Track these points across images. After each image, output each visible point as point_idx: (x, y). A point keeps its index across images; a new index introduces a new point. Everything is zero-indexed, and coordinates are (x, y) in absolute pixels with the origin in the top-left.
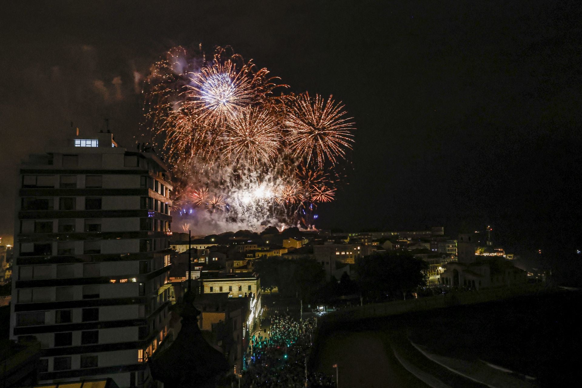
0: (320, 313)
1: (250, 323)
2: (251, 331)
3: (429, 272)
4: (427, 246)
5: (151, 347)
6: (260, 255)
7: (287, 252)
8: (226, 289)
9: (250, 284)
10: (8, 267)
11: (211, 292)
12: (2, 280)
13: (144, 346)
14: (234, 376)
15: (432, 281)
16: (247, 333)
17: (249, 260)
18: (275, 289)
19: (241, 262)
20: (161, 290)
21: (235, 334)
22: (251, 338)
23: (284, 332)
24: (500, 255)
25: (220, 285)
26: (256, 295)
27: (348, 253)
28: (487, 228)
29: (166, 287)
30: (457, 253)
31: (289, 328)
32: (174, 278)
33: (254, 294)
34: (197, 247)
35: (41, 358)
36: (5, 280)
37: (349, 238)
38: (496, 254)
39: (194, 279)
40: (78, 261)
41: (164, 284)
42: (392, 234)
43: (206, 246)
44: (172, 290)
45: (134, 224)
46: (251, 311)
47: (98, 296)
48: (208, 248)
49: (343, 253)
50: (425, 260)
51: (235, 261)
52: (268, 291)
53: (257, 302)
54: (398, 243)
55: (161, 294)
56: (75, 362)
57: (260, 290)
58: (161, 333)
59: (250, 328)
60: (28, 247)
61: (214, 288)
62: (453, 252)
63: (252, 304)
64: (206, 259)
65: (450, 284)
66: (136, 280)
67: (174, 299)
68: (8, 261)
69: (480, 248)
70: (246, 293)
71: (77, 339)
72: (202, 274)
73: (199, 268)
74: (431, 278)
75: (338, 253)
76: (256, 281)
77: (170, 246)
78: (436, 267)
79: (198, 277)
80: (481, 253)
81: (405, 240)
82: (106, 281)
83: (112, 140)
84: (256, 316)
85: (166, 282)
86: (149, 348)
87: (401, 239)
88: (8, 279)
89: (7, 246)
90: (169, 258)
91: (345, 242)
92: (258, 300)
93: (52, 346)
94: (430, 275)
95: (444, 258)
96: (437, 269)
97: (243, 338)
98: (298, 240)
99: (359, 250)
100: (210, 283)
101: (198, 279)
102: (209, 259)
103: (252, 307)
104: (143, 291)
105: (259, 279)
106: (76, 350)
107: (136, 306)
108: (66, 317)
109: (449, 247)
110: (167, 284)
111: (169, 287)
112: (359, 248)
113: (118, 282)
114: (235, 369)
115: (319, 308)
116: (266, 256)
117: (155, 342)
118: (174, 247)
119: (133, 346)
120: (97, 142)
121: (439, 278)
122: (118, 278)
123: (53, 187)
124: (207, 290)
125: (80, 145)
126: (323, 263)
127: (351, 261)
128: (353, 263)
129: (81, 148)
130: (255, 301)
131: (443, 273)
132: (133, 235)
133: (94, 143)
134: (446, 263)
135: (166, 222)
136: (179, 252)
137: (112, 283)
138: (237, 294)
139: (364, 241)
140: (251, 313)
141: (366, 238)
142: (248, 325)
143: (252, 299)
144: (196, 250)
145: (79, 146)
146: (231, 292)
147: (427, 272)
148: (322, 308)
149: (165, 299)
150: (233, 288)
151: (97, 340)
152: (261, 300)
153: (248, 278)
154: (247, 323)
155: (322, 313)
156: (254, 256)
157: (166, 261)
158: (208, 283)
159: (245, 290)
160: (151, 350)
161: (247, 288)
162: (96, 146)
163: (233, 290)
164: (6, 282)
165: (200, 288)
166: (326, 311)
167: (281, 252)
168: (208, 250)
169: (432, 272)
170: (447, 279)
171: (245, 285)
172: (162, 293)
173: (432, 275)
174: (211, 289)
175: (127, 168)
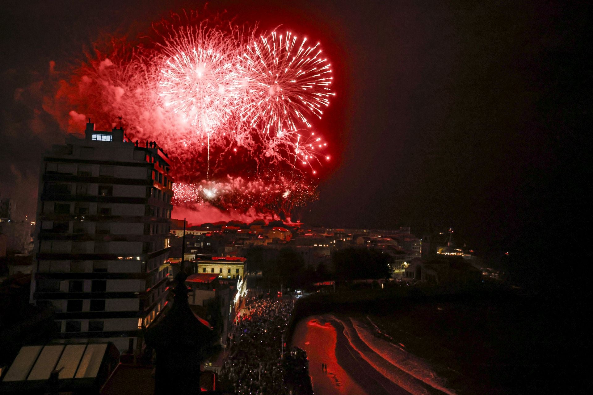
0: (298, 296)
1: (236, 301)
2: (237, 308)
3: (395, 267)
4: (395, 243)
5: (149, 317)
6: (248, 243)
7: (272, 241)
8: (217, 271)
9: (238, 268)
10: (32, 241)
11: (204, 273)
12: (26, 252)
13: (143, 315)
14: (220, 345)
15: (397, 275)
16: (233, 309)
17: (238, 247)
18: (260, 273)
19: (231, 248)
20: (161, 269)
21: (222, 310)
22: (236, 314)
23: (266, 311)
24: (459, 254)
25: (212, 267)
26: (242, 277)
27: (324, 246)
28: (449, 230)
29: (165, 266)
30: (421, 251)
31: (270, 307)
32: (172, 259)
33: (241, 276)
34: (194, 233)
35: (55, 321)
36: (29, 252)
37: (326, 233)
38: (455, 254)
39: (190, 260)
40: (90, 239)
41: (163, 264)
42: (365, 231)
43: (202, 232)
44: (170, 268)
45: (139, 210)
46: (238, 291)
47: (106, 270)
48: (203, 234)
49: (321, 245)
50: (392, 255)
51: (226, 247)
52: (253, 274)
53: (243, 284)
54: (369, 239)
55: (160, 273)
56: (84, 325)
57: (246, 273)
58: (159, 306)
59: (236, 306)
60: (48, 225)
61: (207, 269)
62: (417, 250)
63: (239, 285)
64: (201, 244)
65: (413, 277)
66: (140, 259)
67: (172, 276)
68: (32, 236)
69: (441, 248)
70: (234, 275)
71: (86, 306)
72: (197, 257)
73: (195, 251)
74: (396, 271)
75: (316, 245)
76: (243, 265)
77: (171, 230)
78: (402, 262)
79: (193, 259)
80: (442, 252)
81: (376, 237)
82: (114, 257)
83: (124, 136)
84: (242, 296)
85: (165, 262)
86: (148, 317)
87: (372, 236)
88: (31, 251)
89: (32, 223)
90: (169, 241)
91: (322, 236)
92: (244, 282)
93: (65, 310)
94: (395, 269)
95: (409, 255)
96: (402, 264)
97: (230, 314)
98: (281, 232)
99: (334, 244)
100: (204, 265)
101: (193, 260)
102: (203, 244)
103: (239, 287)
104: (145, 268)
105: (246, 264)
106: (86, 316)
107: (138, 281)
108: (78, 286)
109: (414, 245)
110: (166, 263)
111: (168, 266)
112: (334, 242)
113: (124, 260)
114: (221, 340)
115: (297, 292)
116: (253, 244)
117: (154, 312)
118: (174, 232)
119: (134, 315)
120: (111, 137)
121: (403, 272)
122: (124, 256)
123: (72, 174)
124: (201, 271)
125: (97, 139)
126: (302, 253)
127: (327, 253)
128: (329, 254)
129: (97, 141)
130: (242, 282)
131: (407, 268)
132: (138, 219)
133: (108, 138)
134: (411, 259)
135: (167, 210)
136: (178, 236)
137: (119, 259)
138: (226, 276)
139: (340, 236)
140: (237, 293)
141: (341, 234)
142: (234, 303)
143: (239, 280)
144: (193, 235)
145: (95, 140)
146: (221, 274)
147: (393, 266)
148: (299, 292)
149: (163, 277)
150: (223, 270)
151: (103, 308)
152: (247, 283)
153: (237, 263)
154: (234, 301)
155: (299, 296)
156: (243, 244)
157: (166, 244)
158: (202, 264)
159: (233, 272)
160: (150, 319)
161: (236, 271)
162: (110, 141)
163: (223, 272)
164: (29, 254)
165: (195, 268)
166: (302, 295)
167: (267, 241)
168: (203, 236)
169: (398, 266)
170: (410, 273)
171: (233, 269)
172: (162, 271)
173: (398, 269)
174: (204, 270)
175: (135, 161)
